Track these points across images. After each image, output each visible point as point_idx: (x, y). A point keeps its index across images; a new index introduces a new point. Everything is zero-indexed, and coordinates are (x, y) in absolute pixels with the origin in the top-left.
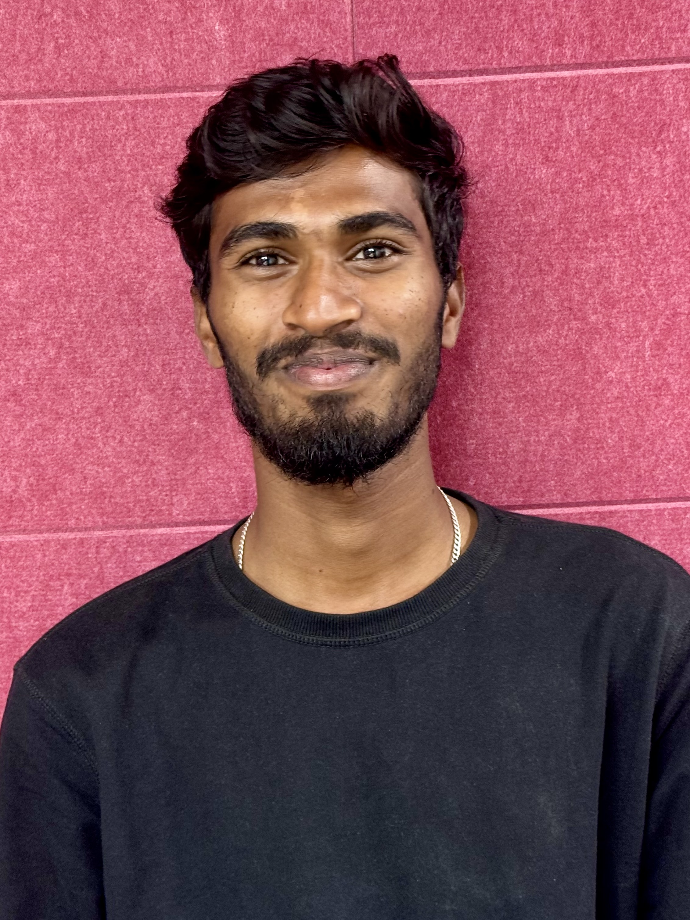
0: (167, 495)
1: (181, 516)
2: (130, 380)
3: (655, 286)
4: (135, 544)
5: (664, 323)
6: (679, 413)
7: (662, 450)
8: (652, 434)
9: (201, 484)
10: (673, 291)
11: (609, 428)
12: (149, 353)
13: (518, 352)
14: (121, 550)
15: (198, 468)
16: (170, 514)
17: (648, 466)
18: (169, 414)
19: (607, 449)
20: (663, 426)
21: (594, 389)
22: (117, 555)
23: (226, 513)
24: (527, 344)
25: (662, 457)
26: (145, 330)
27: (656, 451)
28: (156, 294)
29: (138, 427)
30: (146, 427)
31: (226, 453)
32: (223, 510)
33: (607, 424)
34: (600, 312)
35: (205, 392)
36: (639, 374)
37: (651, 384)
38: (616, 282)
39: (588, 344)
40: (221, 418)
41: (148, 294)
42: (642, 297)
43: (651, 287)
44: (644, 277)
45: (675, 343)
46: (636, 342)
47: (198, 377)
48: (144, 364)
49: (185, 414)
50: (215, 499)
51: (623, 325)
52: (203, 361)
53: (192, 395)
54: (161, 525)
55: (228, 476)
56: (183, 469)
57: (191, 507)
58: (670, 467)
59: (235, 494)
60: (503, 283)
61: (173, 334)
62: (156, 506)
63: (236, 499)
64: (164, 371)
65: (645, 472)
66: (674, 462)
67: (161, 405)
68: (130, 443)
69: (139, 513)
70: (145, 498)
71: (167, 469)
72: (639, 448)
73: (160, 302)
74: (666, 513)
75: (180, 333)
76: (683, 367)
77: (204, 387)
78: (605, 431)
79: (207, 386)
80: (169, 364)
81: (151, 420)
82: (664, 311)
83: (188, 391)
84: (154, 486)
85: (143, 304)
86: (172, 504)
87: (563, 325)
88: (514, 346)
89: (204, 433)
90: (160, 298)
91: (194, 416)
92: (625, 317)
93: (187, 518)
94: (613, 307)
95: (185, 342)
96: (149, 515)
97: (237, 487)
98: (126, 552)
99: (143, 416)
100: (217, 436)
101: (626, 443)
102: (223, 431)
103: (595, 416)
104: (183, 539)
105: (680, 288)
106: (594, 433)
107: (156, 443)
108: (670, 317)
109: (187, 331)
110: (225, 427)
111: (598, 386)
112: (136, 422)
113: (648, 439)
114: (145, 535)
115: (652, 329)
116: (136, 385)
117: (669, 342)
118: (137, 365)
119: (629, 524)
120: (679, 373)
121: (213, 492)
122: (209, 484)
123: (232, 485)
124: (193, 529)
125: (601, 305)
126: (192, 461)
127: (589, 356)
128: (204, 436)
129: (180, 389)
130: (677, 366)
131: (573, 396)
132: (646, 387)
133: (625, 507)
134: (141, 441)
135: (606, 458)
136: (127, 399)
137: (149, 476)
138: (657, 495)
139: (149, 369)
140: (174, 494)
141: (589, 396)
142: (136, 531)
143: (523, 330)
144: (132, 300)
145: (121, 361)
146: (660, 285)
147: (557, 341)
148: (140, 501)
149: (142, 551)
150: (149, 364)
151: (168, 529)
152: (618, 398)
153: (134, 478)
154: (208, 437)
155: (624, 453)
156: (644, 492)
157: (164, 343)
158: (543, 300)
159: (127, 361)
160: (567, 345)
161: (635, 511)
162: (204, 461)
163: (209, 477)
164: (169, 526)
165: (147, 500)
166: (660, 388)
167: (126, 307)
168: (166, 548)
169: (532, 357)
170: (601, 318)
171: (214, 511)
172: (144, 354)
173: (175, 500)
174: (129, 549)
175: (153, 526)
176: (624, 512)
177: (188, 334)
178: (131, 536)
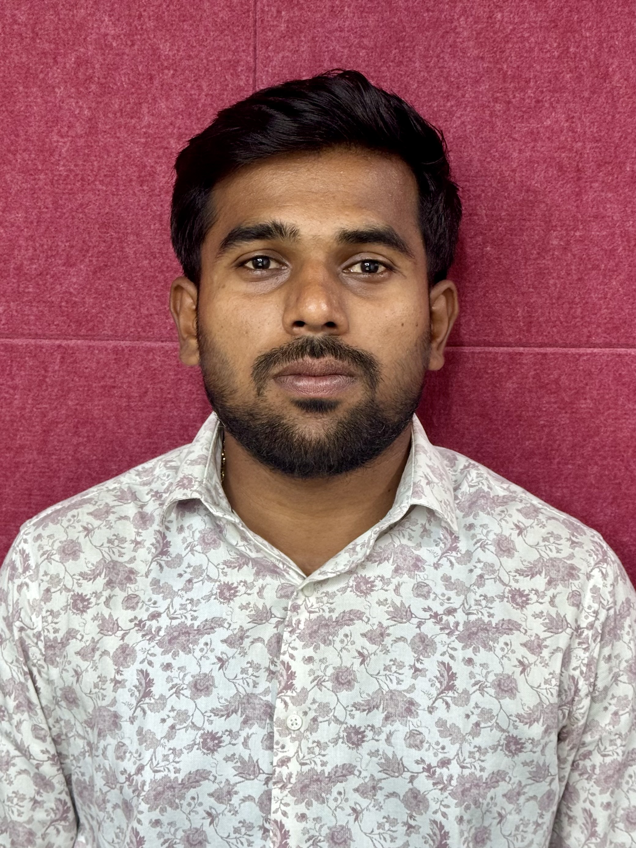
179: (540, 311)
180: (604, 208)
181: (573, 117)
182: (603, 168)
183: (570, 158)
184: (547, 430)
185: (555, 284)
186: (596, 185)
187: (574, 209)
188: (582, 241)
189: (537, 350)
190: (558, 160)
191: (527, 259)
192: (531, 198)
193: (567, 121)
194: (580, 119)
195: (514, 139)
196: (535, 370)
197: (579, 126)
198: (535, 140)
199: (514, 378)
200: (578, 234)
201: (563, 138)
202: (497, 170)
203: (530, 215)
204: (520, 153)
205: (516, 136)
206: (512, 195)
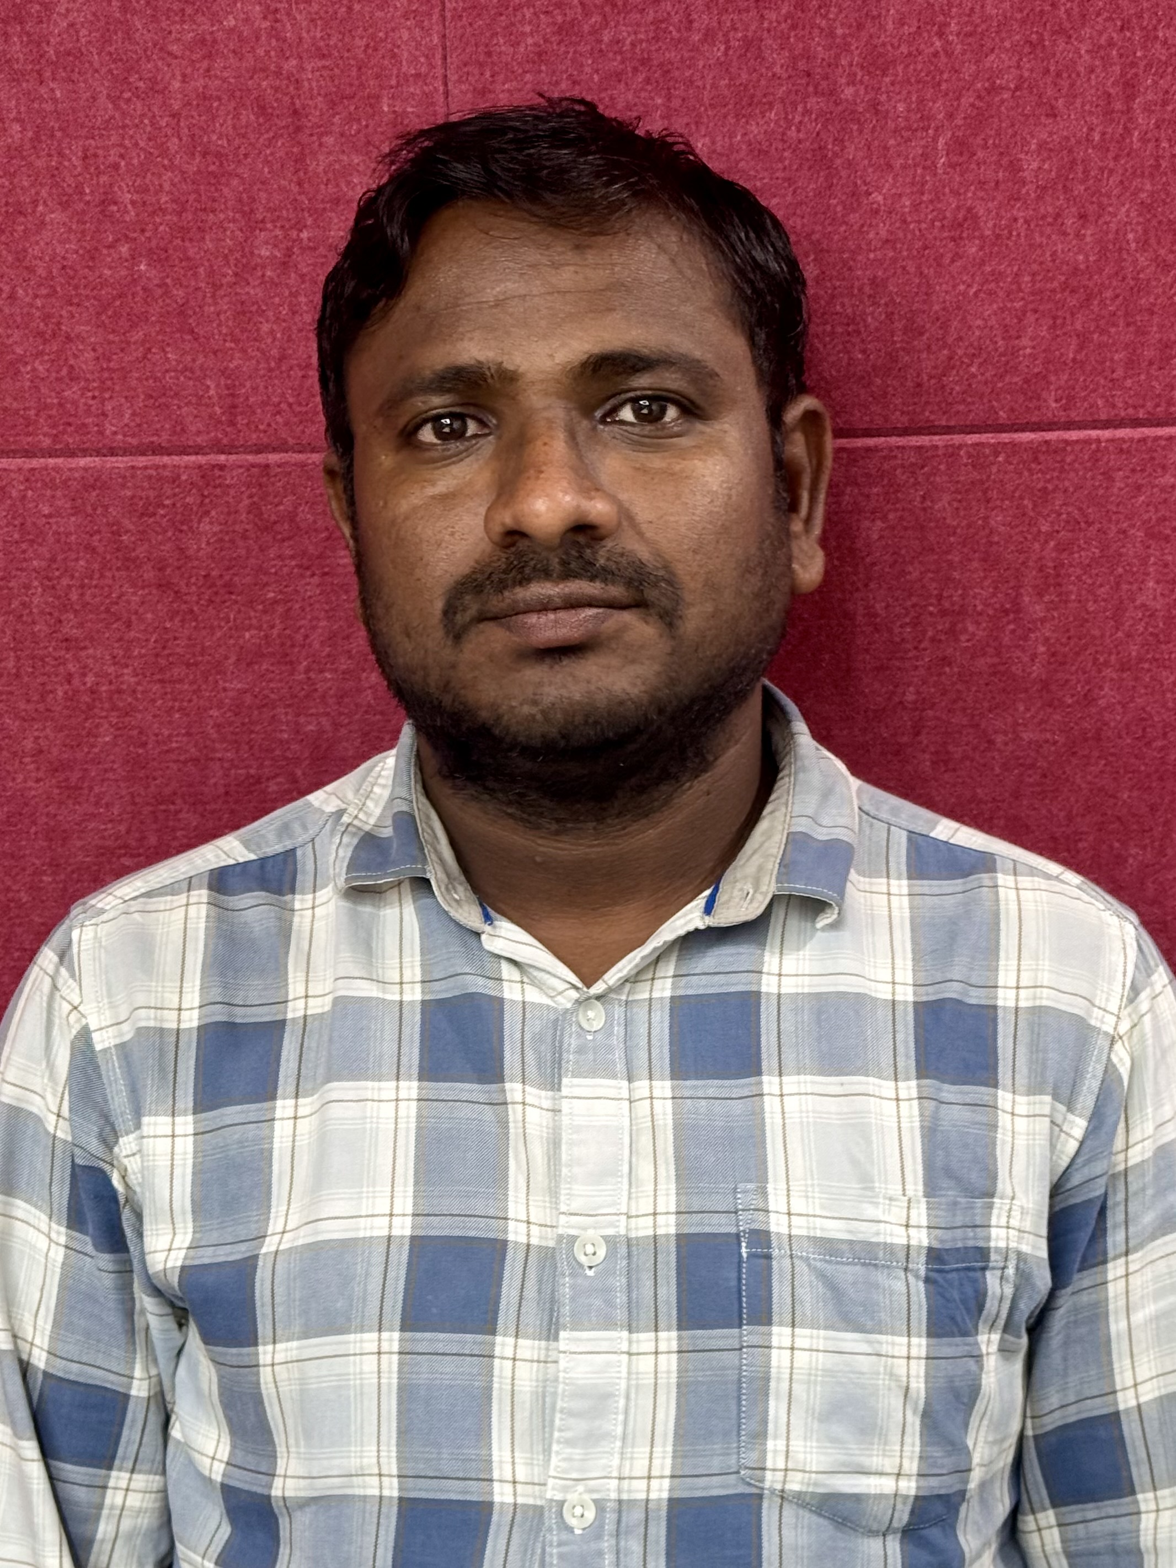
0: (94, 398)
1: (120, 437)
2: (26, 184)
3: (958, 35)
4: (39, 485)
5: (972, 105)
6: (993, 273)
7: (960, 339)
8: (944, 309)
9: (156, 380)
10: (989, 45)
11: (870, 296)
12: (59, 134)
13: (714, 151)
14: (14, 494)
15: (149, 349)
16: (101, 433)
17: (935, 367)
18: (96, 249)
19: (864, 335)
20: (964, 294)
21: (846, 223)
22: (9, 502)
23: (199, 433)
24: (730, 137)
25: (960, 352)
26: (52, 90)
27: (950, 340)
28: (72, 25)
29: (41, 271)
30: (55, 271)
31: (198, 324)
32: (194, 429)
33: (867, 290)
34: (861, 82)
35: (161, 209)
36: (925, 198)
37: (945, 218)
38: (890, 26)
39: (839, 141)
40: (188, 259)
41: (56, 24)
42: (936, 54)
43: (951, 38)
44: (941, 18)
45: (991, 142)
46: (922, 138)
47: (147, 181)
48: (49, 155)
49: (124, 249)
50: (179, 407)
51: (901, 107)
52: (156, 153)
53: (137, 215)
54: (85, 453)
55: (201, 368)
56: (122, 350)
57: (138, 420)
58: (973, 370)
59: (215, 399)
60: (691, 22)
61: (102, 99)
62: (75, 416)
63: (217, 409)
64: (86, 168)
65: (931, 377)
66: (981, 360)
67: (83, 232)
68: (27, 300)
69: (46, 429)
70: (55, 401)
71: (94, 350)
72: (921, 334)
73: (78, 40)
74: (962, 453)
75: (115, 100)
76: (1002, 187)
77: (158, 201)
78: (861, 302)
79: (164, 199)
80: (95, 156)
81: (64, 258)
82: (972, 84)
83: (129, 206)
84: (71, 380)
85: (48, 43)
86: (104, 414)
87: (794, 105)
88: (707, 140)
89: (158, 286)
90: (77, 32)
91: (140, 255)
92: (904, 92)
93: (129, 439)
94: (884, 74)
95: (124, 114)
96: (64, 432)
97: (218, 386)
98: (24, 497)
99: (50, 251)
100: (181, 293)
101: (899, 325)
102: (193, 283)
103: (847, 274)
104: (124, 477)
105: (1002, 40)
106: (843, 305)
107: (76, 301)
108: (983, 93)
109: (127, 95)
110: (195, 275)
111: (853, 218)
112: (38, 262)
113: (938, 319)
114: (57, 469)
115: (950, 116)
116: (37, 193)
117: (979, 141)
118: (38, 157)
119: (898, 472)
120: (994, 199)
121: (176, 394)
122: (169, 379)
123: (209, 383)
124: (141, 461)
125: (862, 67)
126: (137, 335)
127: (838, 162)
128: (159, 291)
129: (115, 203)
130: (993, 184)
131: (809, 236)
132: (937, 224)
133: (894, 440)
134: (48, 296)
135: (864, 352)
136: (22, 219)
137: (61, 363)
138: (947, 420)
139: (60, 163)
140: (107, 395)
141: (836, 237)
142: (42, 460)
143: (724, 111)
144: (28, 34)
145: (9, 148)
146: (970, 34)
147: (784, 134)
148: (47, 407)
149: (53, 497)
150: (60, 154)
151: (97, 459)
152: (887, 241)
153: (37, 364)
154: (166, 293)
155: (894, 343)
156: (927, 414)
157: (87, 116)
158: (760, 57)
159: (20, 149)
160: (800, 141)
161: (911, 447)
162: (160, 338)
163: (168, 367)
164: (98, 453)
165: (60, 405)
166: (960, 225)
167: (18, 47)
168: (94, 494)
169: (737, 163)
170: (862, 92)
171: (178, 428)
172: (52, 136)
173: (108, 407)
174: (30, 493)
175: (71, 453)
176: (891, 449)
177: (128, 101)
178: (33, 469)
179: (248, 384)
180: (348, 183)
181: (276, 10)
182: (339, 108)
183: (276, 89)
184: (280, 609)
185: (272, 332)
186: (329, 140)
187: (295, 189)
188: (315, 249)
189: (251, 458)
190: (255, 94)
191: (216, 287)
192: (212, 168)
193: (265, 18)
194: (288, 14)
195: (170, 54)
196: (251, 496)
197: (288, 26)
198: (209, 56)
199: (213, 513)
200: (305, 235)
201: (260, 52)
202: (143, 115)
203: (214, 200)
204: (184, 81)
205: (174, 48)
206: (177, 162)
